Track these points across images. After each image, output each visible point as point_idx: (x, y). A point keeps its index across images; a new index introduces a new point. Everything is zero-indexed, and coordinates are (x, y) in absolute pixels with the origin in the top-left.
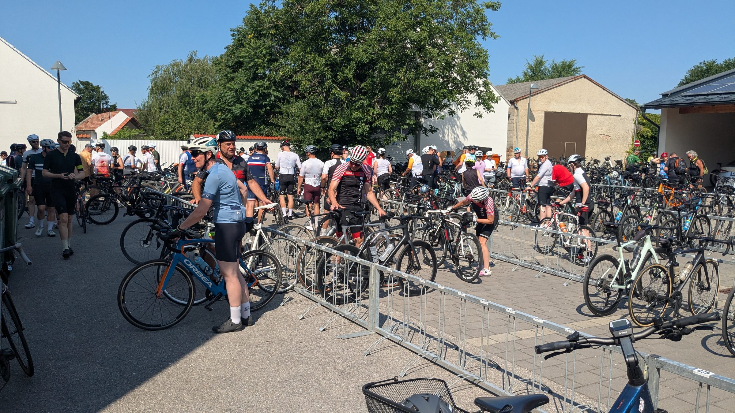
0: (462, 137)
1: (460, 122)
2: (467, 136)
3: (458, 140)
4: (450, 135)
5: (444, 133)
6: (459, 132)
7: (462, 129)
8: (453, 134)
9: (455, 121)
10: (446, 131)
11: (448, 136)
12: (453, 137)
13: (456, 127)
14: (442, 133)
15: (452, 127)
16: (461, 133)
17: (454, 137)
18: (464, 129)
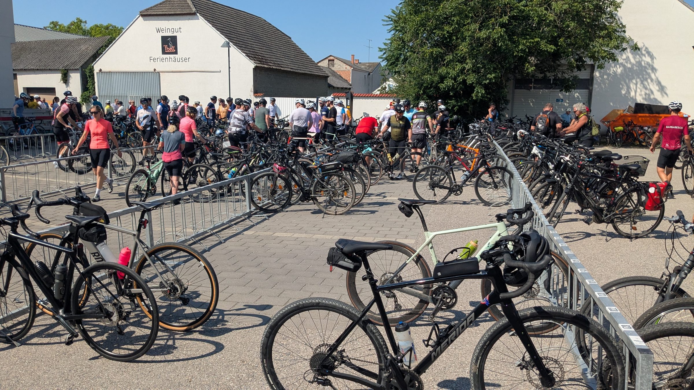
0: (659, 93)
1: (657, 75)
2: (668, 92)
3: (652, 97)
4: (638, 90)
5: (629, 88)
6: (654, 88)
7: (659, 83)
8: (644, 90)
9: (649, 74)
10: (632, 86)
11: (636, 92)
12: (643, 93)
13: (649, 81)
14: (625, 88)
15: (642, 83)
16: (657, 88)
17: (646, 94)
18: (663, 84)
